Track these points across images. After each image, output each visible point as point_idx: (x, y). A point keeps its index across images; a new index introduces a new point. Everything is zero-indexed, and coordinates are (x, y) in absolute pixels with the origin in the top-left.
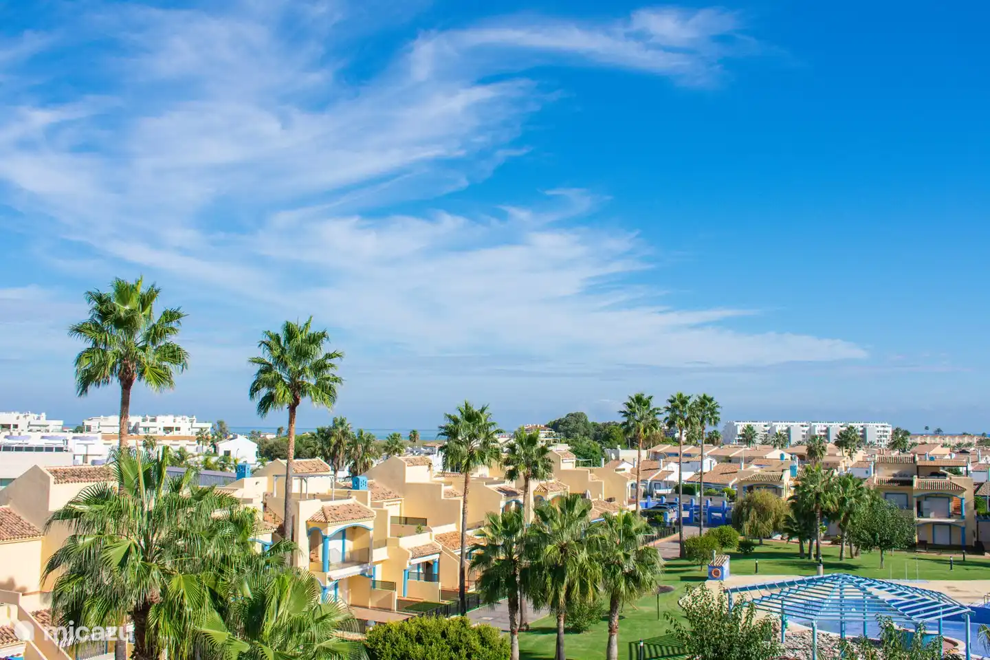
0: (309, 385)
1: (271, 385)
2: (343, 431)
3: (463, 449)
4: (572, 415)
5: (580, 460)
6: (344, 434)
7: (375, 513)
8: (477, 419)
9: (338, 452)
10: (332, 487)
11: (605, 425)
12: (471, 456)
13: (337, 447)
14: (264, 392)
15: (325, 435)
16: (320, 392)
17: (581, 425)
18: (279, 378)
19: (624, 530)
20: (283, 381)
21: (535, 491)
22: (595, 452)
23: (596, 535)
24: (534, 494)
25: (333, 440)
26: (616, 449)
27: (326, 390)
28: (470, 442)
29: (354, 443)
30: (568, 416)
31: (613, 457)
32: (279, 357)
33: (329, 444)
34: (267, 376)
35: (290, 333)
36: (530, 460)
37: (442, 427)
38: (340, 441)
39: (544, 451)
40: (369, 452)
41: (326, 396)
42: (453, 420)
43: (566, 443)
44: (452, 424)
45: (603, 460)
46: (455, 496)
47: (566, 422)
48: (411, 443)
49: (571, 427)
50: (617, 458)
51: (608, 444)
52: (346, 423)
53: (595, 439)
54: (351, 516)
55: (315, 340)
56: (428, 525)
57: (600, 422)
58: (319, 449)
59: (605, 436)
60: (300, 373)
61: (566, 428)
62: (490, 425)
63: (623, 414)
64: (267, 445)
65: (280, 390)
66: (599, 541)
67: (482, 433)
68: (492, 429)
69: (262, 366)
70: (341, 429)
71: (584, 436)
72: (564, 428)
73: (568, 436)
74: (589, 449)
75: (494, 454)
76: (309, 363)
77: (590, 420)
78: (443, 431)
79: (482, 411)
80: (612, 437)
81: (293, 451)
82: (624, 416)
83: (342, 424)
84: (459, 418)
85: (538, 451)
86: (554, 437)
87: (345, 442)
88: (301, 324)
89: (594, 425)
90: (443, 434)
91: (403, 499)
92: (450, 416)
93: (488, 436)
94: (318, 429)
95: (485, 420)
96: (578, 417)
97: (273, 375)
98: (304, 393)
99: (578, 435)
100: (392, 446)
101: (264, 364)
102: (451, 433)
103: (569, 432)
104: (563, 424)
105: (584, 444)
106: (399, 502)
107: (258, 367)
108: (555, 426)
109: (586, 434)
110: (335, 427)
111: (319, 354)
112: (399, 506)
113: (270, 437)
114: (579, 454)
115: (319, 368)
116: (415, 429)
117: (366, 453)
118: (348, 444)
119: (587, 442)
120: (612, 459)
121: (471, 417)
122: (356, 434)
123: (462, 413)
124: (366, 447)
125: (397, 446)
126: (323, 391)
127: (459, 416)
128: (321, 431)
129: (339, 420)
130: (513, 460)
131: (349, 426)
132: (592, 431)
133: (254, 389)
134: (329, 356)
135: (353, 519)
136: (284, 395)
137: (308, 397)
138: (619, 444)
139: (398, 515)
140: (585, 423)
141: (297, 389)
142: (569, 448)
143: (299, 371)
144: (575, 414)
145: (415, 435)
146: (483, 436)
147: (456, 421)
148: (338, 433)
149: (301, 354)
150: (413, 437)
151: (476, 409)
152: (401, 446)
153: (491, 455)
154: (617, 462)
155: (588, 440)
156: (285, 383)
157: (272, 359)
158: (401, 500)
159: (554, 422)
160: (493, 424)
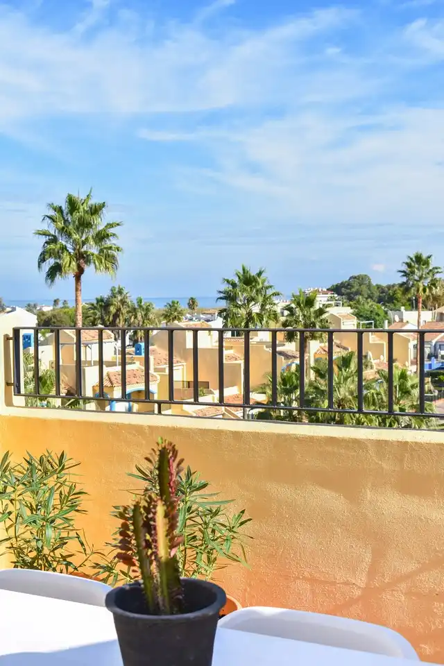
0: (93, 255)
1: (58, 255)
2: (121, 300)
3: (243, 312)
4: (355, 278)
5: (361, 322)
6: (123, 302)
7: (159, 377)
8: (253, 284)
9: (118, 320)
10: (115, 354)
11: (389, 287)
12: (250, 317)
13: (116, 316)
14: (51, 262)
15: (104, 304)
16: (103, 261)
17: (364, 288)
18: (64, 248)
19: (400, 386)
20: (68, 251)
21: (316, 353)
22: (378, 315)
23: (372, 391)
24: (314, 356)
25: (112, 309)
26: (400, 310)
27: (108, 258)
28: (249, 305)
29: (133, 311)
30: (351, 278)
31: (397, 319)
32: (63, 228)
33: (108, 313)
34: (52, 246)
35: (73, 204)
36: (308, 322)
37: (220, 292)
38: (119, 310)
39: (321, 312)
40: (149, 319)
41: (109, 265)
42: (232, 285)
43: (348, 306)
44: (231, 288)
45: (386, 322)
46: (236, 359)
47: (348, 285)
48: (189, 311)
49: (354, 290)
50: (401, 320)
51: (392, 306)
52: (125, 292)
53: (379, 302)
54: (136, 380)
55: (95, 211)
56: (210, 389)
57: (384, 284)
58: (99, 318)
59: (388, 297)
60: (84, 243)
61: (348, 291)
62: (267, 288)
63: (403, 274)
64: (45, 317)
65: (66, 259)
66: (375, 396)
67: (260, 295)
68: (270, 292)
69: (48, 237)
70: (119, 298)
71: (367, 299)
72: (345, 291)
73: (350, 299)
74: (371, 312)
75: (272, 316)
76: (92, 233)
77: (374, 283)
78: (222, 295)
79: (260, 274)
80: (396, 299)
81: (81, 317)
82: (403, 276)
83: (120, 292)
84: (236, 282)
85: (315, 312)
86: (336, 300)
87: (124, 310)
88: (83, 197)
89: (378, 287)
90: (221, 298)
91: (185, 364)
92: (228, 281)
93: (266, 299)
94: (97, 299)
95: (263, 283)
96: (361, 279)
97: (59, 246)
98: (88, 261)
99: (360, 297)
100: (171, 314)
101: (49, 235)
102: (230, 297)
103: (352, 296)
104: (346, 287)
105: (367, 307)
106: (181, 367)
107: (44, 239)
108: (337, 289)
109: (370, 297)
110: (114, 296)
111: (100, 223)
112: (181, 370)
113: (47, 309)
114: (361, 316)
115: (101, 237)
116: (194, 297)
117: (145, 321)
118: (128, 312)
119: (370, 305)
120: (395, 321)
121: (248, 281)
122: (135, 302)
123: (239, 278)
124: (146, 315)
125: (176, 314)
126: (106, 259)
127: (236, 280)
128: (100, 300)
129: (117, 290)
130: (291, 322)
131: (128, 295)
132: (377, 294)
133: (42, 259)
134: (111, 225)
135: (137, 383)
136: (69, 266)
137: (92, 266)
138: (403, 305)
139: (181, 380)
140: (369, 286)
141: (82, 258)
142: (352, 311)
143: (82, 241)
144: (358, 276)
145: (193, 302)
146: (260, 299)
147: (234, 285)
148: (117, 301)
149: (84, 225)
150: (192, 304)
151: (253, 273)
152: (181, 313)
153: (269, 317)
154: (401, 324)
155: (371, 302)
156: (70, 253)
157: (57, 231)
158: (183, 365)
159: (337, 285)
160: (271, 287)
